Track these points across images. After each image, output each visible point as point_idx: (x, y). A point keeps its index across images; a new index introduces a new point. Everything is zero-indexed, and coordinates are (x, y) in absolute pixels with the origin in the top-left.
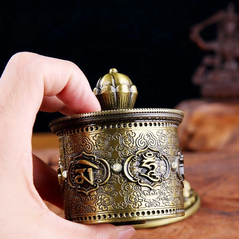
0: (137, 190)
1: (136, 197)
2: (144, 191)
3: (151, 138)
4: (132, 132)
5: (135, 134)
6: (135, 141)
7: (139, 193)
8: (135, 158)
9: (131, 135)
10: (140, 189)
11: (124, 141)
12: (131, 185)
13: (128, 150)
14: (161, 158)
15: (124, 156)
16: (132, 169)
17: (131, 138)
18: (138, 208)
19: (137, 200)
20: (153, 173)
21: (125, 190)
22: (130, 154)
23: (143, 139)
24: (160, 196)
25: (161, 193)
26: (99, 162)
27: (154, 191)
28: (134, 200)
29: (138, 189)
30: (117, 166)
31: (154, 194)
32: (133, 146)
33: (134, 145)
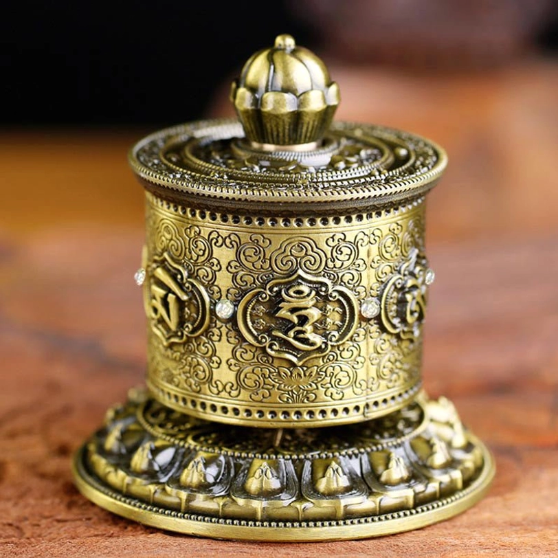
0: (263, 365)
1: (259, 378)
2: (280, 368)
3: (310, 252)
4: (263, 236)
5: (270, 243)
6: (268, 256)
7: (267, 370)
8: (264, 296)
9: (261, 243)
10: (270, 362)
11: (244, 255)
12: (250, 351)
13: (252, 276)
14: (331, 296)
15: (242, 288)
16: (256, 318)
17: (261, 249)
18: (261, 402)
19: (262, 384)
20: (303, 332)
21: (237, 360)
22: (254, 282)
23: (289, 254)
24: (319, 379)
25: (324, 374)
26: (190, 287)
27: (305, 369)
28: (254, 385)
29: (265, 362)
30: (225, 306)
31: (302, 375)
32: (262, 268)
33: (267, 265)
